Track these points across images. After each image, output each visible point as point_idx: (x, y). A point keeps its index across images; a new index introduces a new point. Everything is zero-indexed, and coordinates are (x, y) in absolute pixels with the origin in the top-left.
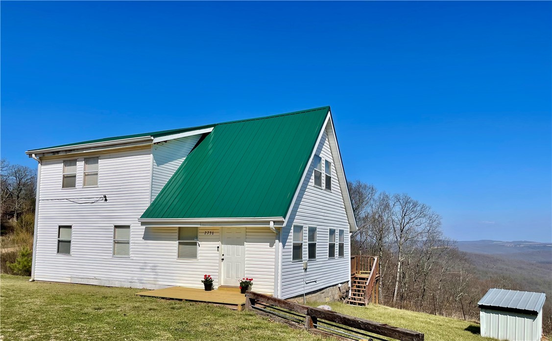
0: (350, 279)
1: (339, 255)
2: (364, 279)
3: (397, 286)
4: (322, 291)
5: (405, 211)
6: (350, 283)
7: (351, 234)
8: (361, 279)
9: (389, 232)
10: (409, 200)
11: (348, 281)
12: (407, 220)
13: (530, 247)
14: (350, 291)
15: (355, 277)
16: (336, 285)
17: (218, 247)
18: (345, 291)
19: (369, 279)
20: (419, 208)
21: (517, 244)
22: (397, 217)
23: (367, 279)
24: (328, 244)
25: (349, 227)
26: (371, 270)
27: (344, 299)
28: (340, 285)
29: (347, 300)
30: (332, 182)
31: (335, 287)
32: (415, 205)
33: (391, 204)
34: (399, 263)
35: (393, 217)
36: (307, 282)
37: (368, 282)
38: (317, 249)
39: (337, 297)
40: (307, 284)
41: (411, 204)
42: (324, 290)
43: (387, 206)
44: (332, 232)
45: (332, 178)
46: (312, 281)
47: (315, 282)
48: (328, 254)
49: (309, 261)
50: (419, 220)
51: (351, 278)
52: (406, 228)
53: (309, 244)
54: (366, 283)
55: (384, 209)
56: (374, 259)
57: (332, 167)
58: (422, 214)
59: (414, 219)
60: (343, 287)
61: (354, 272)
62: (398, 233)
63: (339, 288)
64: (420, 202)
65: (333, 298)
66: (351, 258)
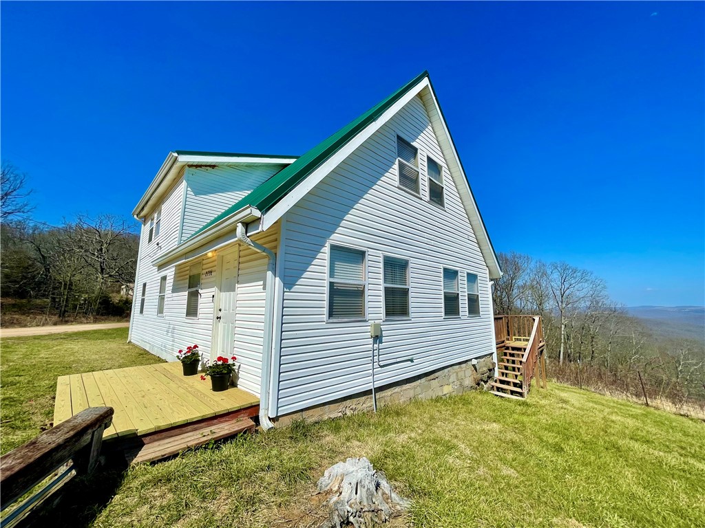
0: (494, 350)
1: (470, 312)
2: (519, 349)
3: (562, 348)
4: (432, 376)
5: (564, 277)
6: (495, 356)
7: (493, 282)
8: (514, 349)
9: (549, 298)
10: (568, 267)
11: (492, 353)
12: (567, 286)
13: (696, 311)
14: (496, 369)
15: (504, 346)
16: (467, 361)
17: (213, 296)
18: (485, 369)
19: (527, 351)
20: (579, 274)
21: (680, 310)
22: (556, 284)
23: (525, 349)
24: (442, 292)
25: (487, 272)
26: (529, 335)
27: (486, 382)
28: (474, 362)
29: (491, 383)
30: (445, 196)
31: (464, 365)
32: (575, 271)
33: (549, 272)
34: (563, 326)
35: (552, 284)
36: (382, 363)
37: (526, 354)
38: (411, 300)
39: (469, 382)
40: (381, 367)
41: (570, 271)
42: (436, 374)
43: (545, 274)
44: (450, 274)
45: (444, 189)
46: (398, 360)
47: (412, 360)
48: (443, 310)
49: (386, 321)
50: (580, 285)
51: (497, 348)
52: (567, 293)
53: (386, 289)
54: (523, 355)
55: (542, 277)
56: (534, 320)
57: (445, 173)
58: (583, 279)
59: (574, 285)
60: (483, 364)
61: (503, 339)
62: (559, 298)
63: (474, 365)
64: (579, 269)
65: (461, 385)
66: (495, 319)
